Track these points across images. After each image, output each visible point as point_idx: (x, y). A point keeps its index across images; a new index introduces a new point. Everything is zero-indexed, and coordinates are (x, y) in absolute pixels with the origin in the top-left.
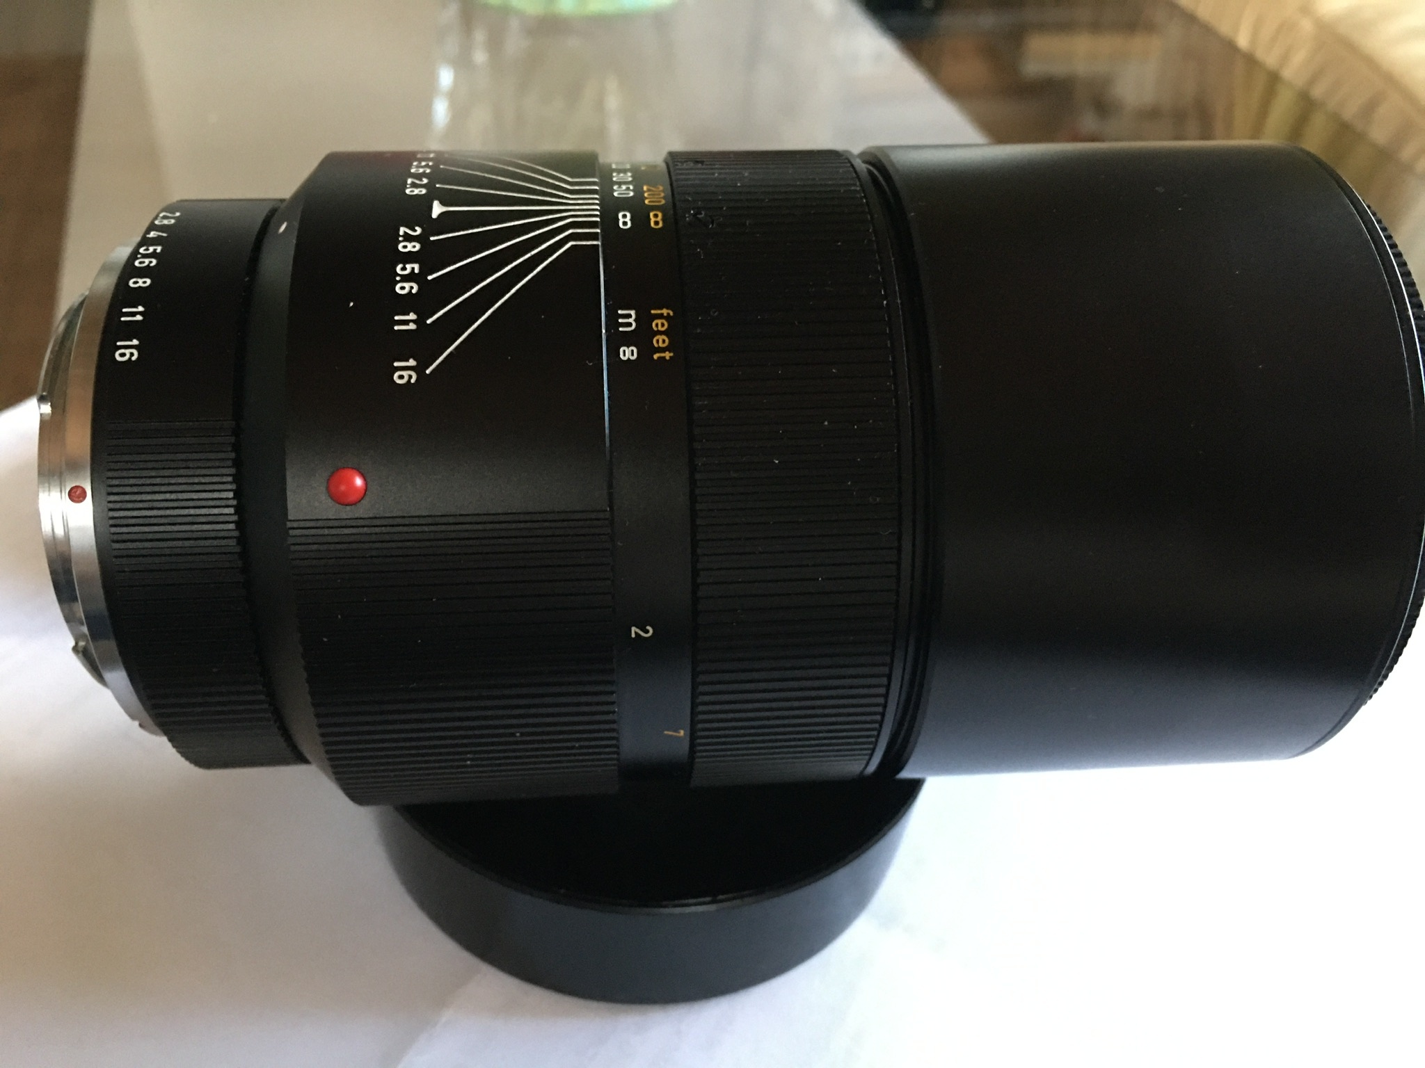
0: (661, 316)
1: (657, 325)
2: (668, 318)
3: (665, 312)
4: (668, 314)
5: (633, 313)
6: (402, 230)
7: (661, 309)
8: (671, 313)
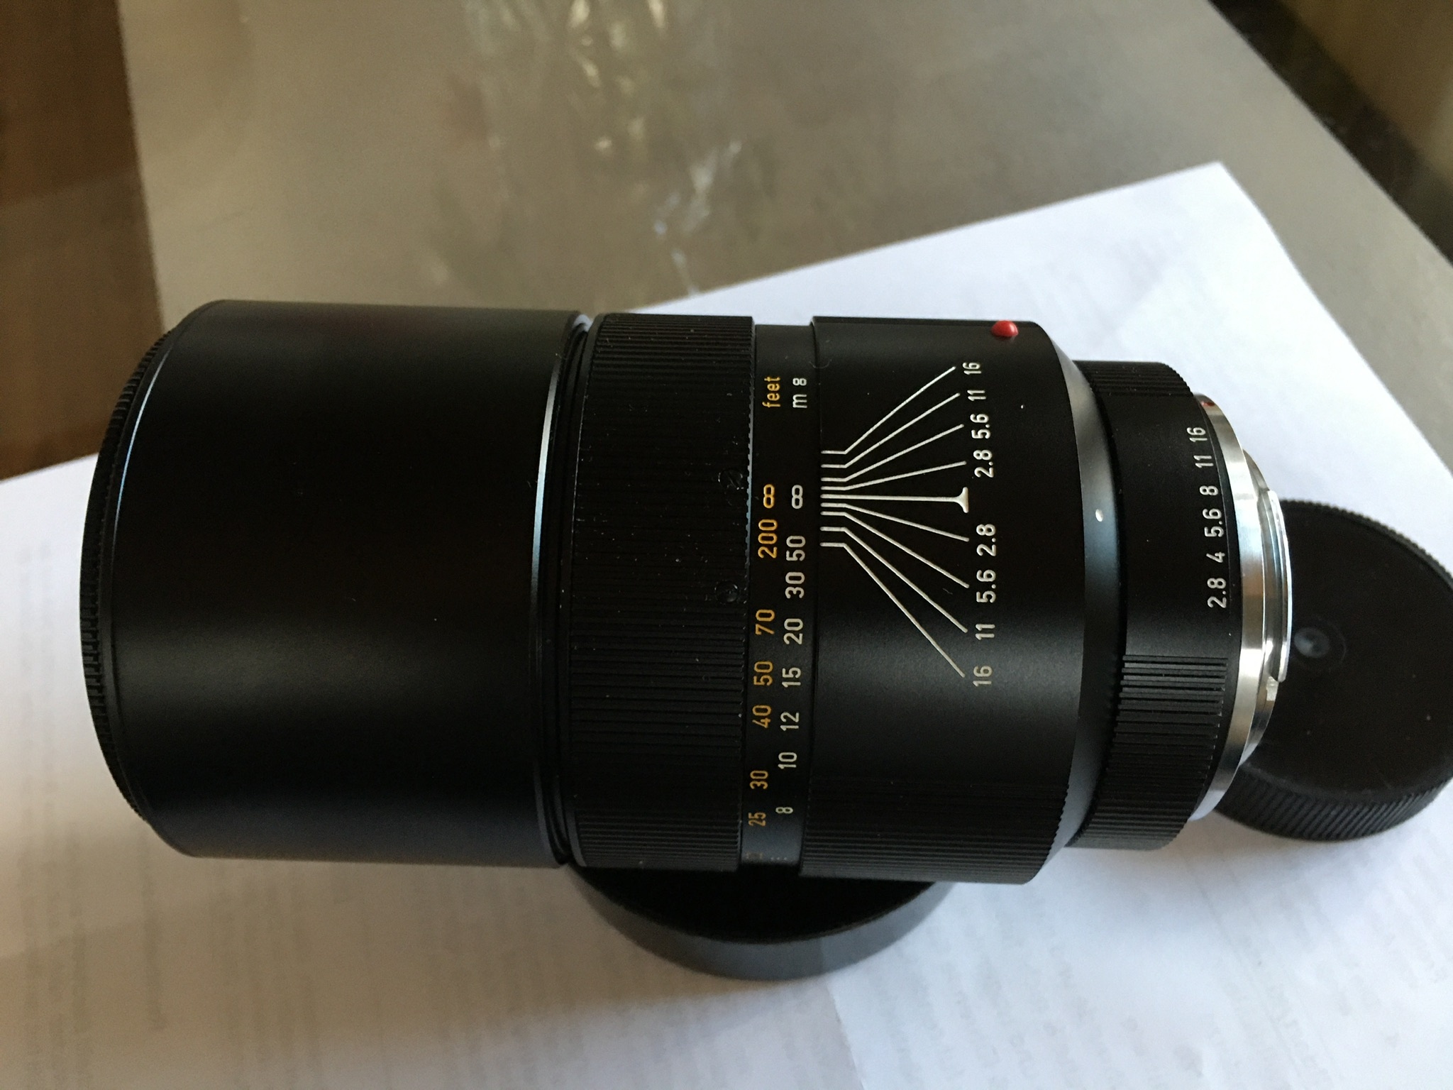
0: (772, 402)
1: (776, 397)
2: (767, 400)
3: (768, 405)
4: (766, 403)
5: (795, 406)
6: (990, 474)
7: (771, 407)
8: (763, 403)
